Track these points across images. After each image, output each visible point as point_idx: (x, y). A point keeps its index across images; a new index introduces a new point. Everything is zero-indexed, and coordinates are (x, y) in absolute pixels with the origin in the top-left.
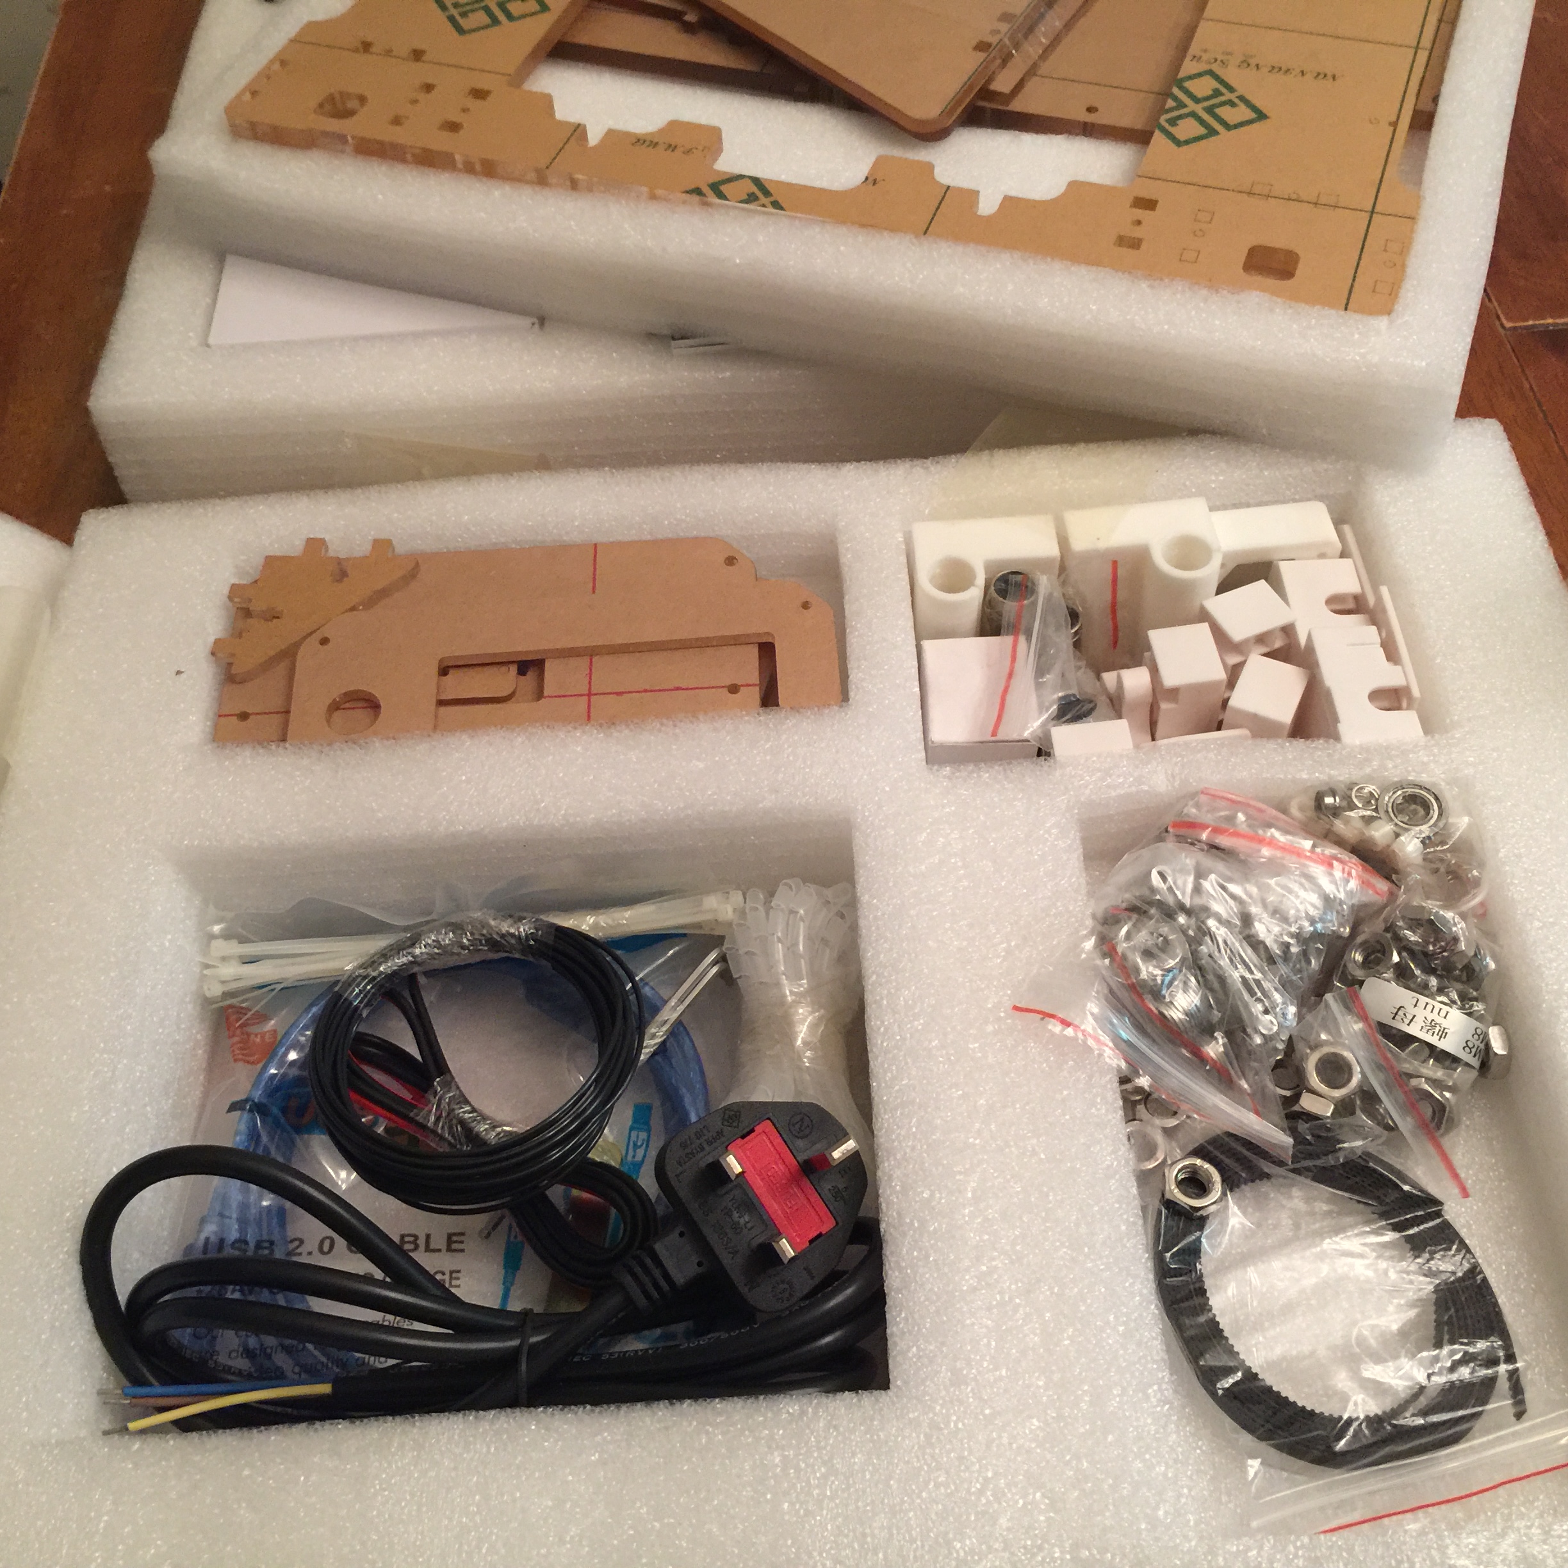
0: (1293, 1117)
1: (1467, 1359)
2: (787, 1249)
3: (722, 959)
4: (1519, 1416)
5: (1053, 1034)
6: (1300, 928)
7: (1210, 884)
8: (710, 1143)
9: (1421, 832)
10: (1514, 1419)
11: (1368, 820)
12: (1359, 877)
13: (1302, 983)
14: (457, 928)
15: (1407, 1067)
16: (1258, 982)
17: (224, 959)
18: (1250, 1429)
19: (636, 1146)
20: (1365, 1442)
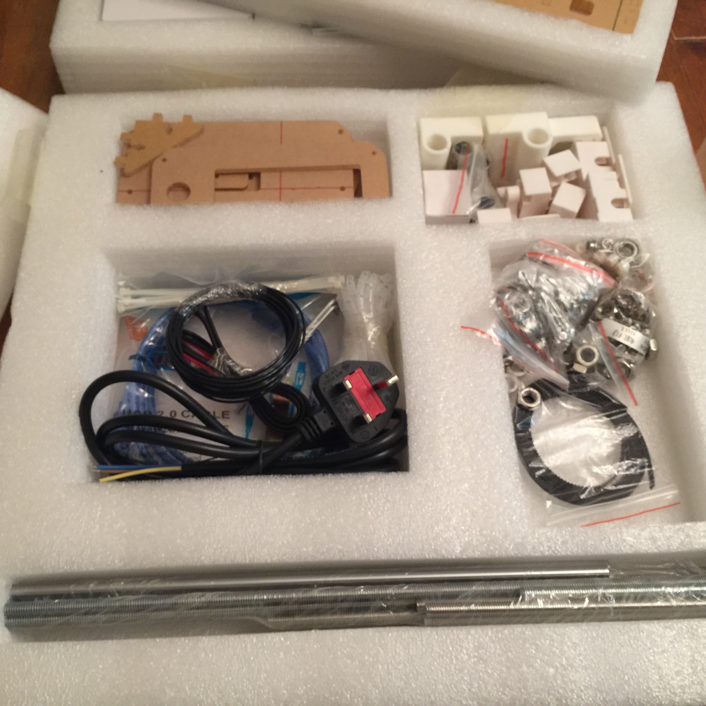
0: (570, 373)
1: (632, 466)
2: (369, 418)
3: (336, 304)
4: (652, 487)
5: (477, 337)
6: (578, 297)
7: (543, 279)
8: (337, 376)
9: (630, 259)
10: (649, 489)
11: (608, 254)
12: (603, 277)
13: (578, 320)
14: (226, 286)
15: (617, 354)
16: (560, 319)
17: (125, 296)
18: (546, 490)
19: (299, 379)
20: (593, 495)
